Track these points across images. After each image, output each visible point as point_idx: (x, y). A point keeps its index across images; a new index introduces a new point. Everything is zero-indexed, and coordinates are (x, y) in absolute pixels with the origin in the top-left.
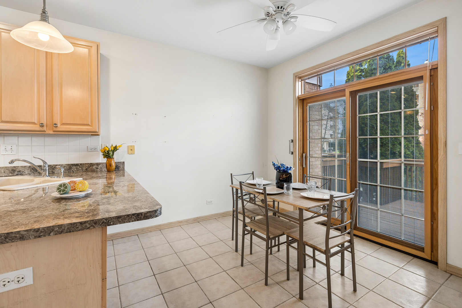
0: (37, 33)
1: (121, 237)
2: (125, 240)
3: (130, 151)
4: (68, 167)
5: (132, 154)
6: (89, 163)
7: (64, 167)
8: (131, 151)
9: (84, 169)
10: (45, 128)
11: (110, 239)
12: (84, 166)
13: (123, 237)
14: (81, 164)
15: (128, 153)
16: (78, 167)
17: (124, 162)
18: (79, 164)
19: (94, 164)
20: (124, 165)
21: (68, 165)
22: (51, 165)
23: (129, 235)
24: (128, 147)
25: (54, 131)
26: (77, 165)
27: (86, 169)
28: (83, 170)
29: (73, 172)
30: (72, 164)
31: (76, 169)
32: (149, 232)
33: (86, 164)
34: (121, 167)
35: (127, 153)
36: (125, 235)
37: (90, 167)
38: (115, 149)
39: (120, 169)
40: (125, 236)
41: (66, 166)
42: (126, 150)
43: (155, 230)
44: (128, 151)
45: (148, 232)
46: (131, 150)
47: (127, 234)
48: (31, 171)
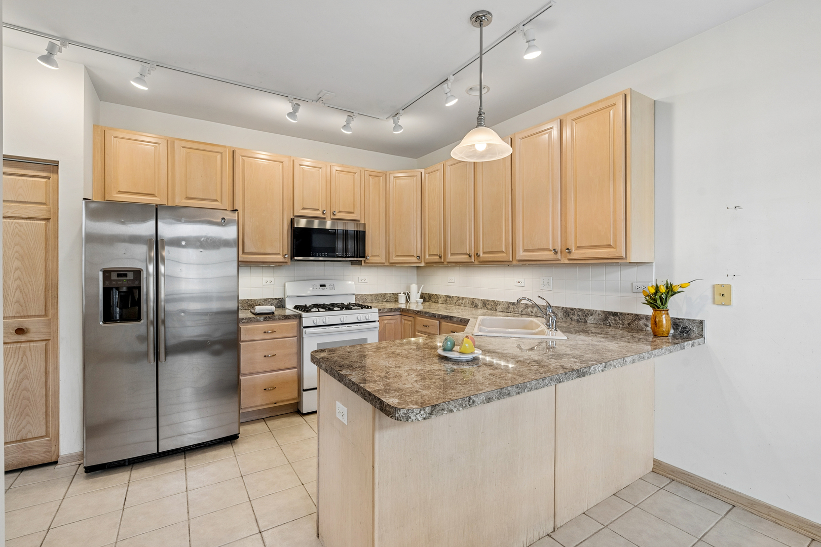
0: (474, 145)
1: (693, 486)
2: (695, 495)
3: (718, 298)
4: (603, 316)
5: (724, 305)
6: (633, 314)
7: (599, 314)
8: (721, 297)
9: (626, 322)
10: (559, 256)
11: (670, 476)
12: (626, 317)
13: (696, 487)
14: (621, 314)
15: (714, 303)
16: (618, 319)
17: (701, 322)
18: (619, 314)
19: (641, 316)
20: (702, 328)
21: (604, 312)
22: (583, 310)
23: (712, 494)
24: (714, 286)
25: (569, 260)
26: (615, 314)
27: (629, 324)
28: (623, 325)
29: (610, 325)
30: (609, 312)
31: (613, 321)
32: (773, 521)
33: (628, 314)
34: (696, 330)
35: (710, 300)
36: (702, 486)
37: (635, 321)
38: (670, 291)
39: (692, 335)
40: (703, 490)
41: (601, 313)
42: (709, 293)
43: (795, 528)
44: (714, 298)
45: (767, 519)
46: (722, 295)
47: (708, 489)
48: (564, 315)
